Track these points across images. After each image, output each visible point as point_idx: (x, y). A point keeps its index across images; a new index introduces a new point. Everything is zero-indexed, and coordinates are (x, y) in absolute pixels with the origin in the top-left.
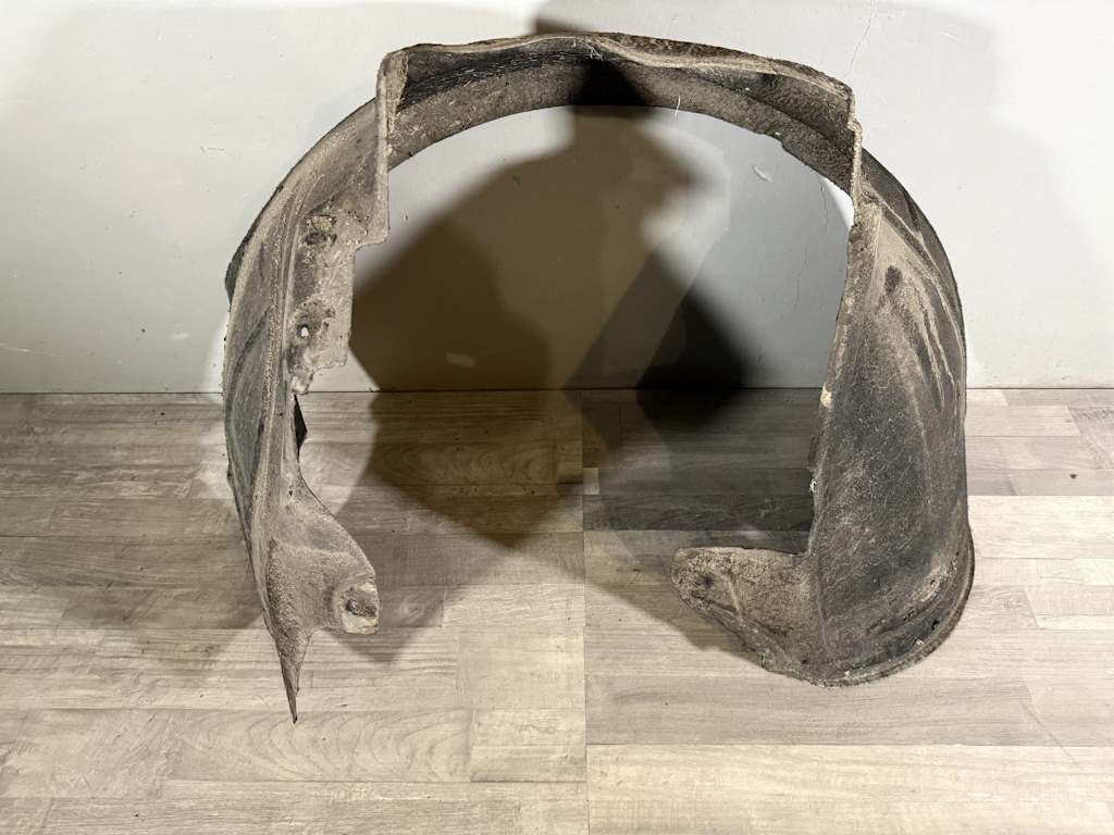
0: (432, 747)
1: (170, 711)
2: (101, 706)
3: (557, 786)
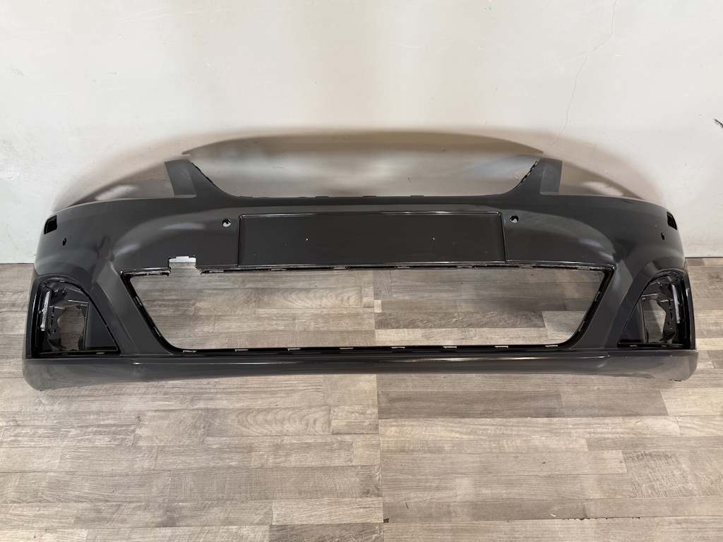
0: (315, 421)
1: (202, 409)
2: (172, 408)
3: (367, 436)
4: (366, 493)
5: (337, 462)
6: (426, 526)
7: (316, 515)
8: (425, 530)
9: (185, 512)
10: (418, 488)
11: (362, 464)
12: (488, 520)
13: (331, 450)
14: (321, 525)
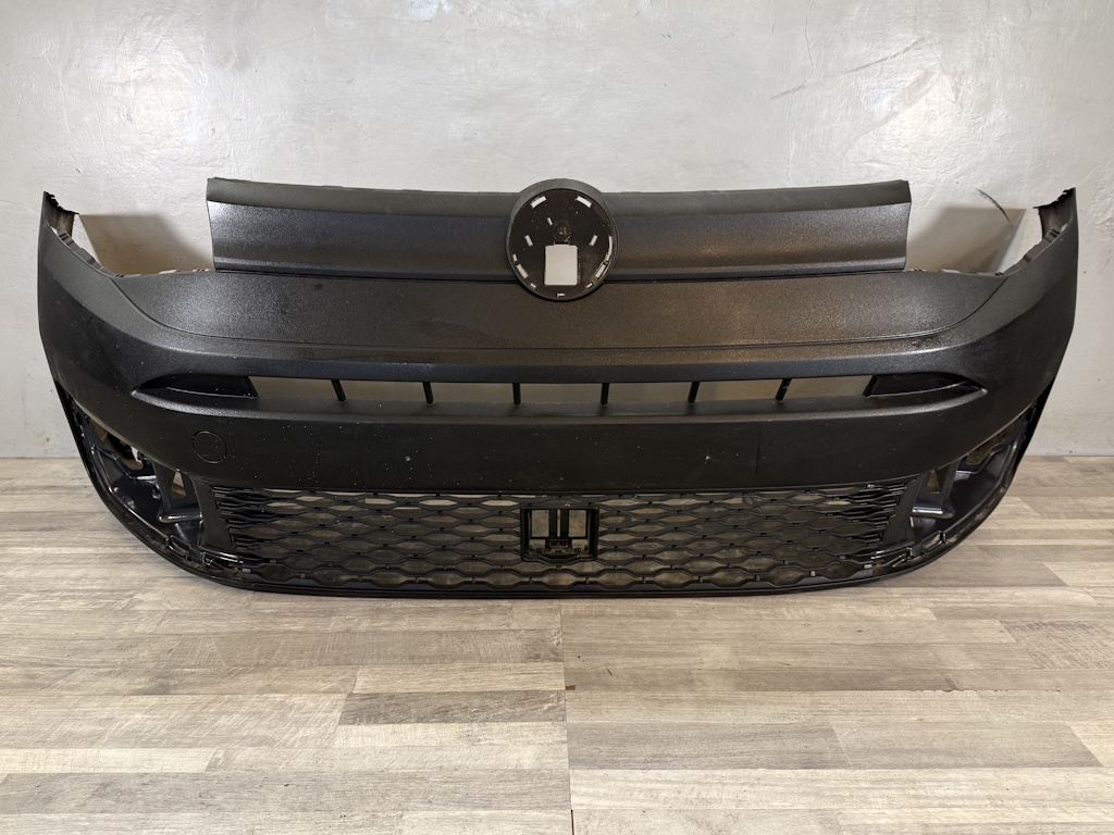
4: (536, 658)
5: (482, 627)
6: (647, 694)
7: (438, 682)
8: (646, 699)
9: (191, 680)
10: (630, 654)
11: (527, 628)
12: (766, 690)
13: (474, 615)
14: (444, 693)
